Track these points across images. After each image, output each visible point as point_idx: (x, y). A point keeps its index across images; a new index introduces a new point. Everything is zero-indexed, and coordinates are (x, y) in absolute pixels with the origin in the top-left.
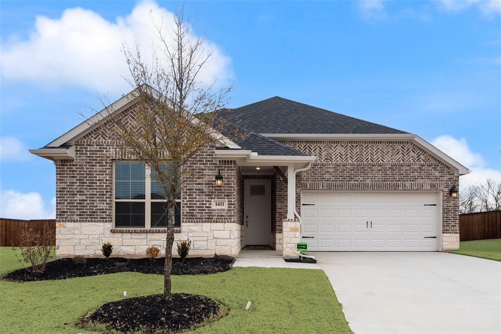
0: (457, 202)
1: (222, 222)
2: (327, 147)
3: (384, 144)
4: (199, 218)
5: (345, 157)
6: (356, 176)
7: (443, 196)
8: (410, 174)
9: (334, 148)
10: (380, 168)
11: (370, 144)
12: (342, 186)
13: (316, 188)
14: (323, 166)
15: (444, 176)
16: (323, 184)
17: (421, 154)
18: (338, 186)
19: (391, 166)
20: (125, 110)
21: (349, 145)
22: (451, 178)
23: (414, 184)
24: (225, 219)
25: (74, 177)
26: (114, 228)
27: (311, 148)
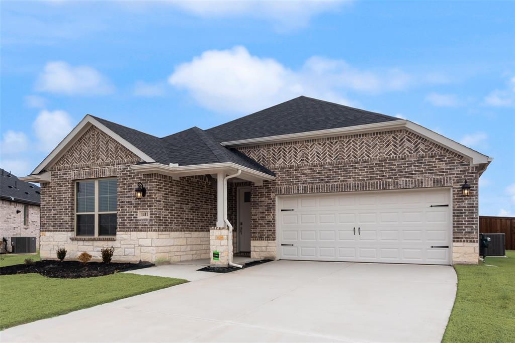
0: (474, 201)
1: (145, 231)
2: (303, 147)
3: (370, 137)
4: (129, 228)
5: (323, 156)
6: (335, 177)
7: (453, 194)
8: (405, 169)
9: (311, 147)
10: (365, 165)
11: (352, 138)
12: (319, 188)
13: (291, 192)
14: (299, 168)
15: (454, 169)
16: (298, 187)
17: (419, 143)
18: (315, 189)
19: (379, 161)
20: (80, 139)
21: (328, 142)
22: (464, 171)
23: (409, 181)
24: (148, 228)
25: (50, 196)
26: (76, 237)
27: (286, 149)
